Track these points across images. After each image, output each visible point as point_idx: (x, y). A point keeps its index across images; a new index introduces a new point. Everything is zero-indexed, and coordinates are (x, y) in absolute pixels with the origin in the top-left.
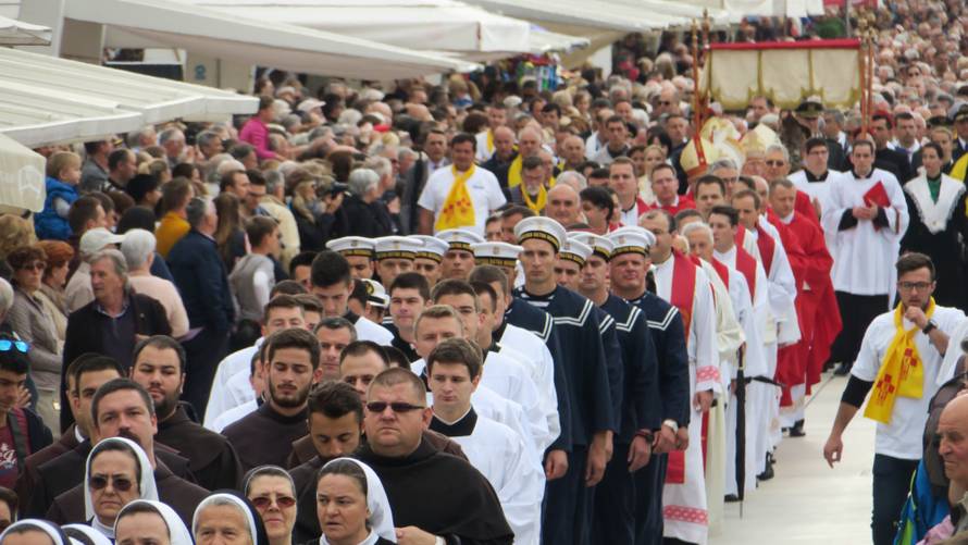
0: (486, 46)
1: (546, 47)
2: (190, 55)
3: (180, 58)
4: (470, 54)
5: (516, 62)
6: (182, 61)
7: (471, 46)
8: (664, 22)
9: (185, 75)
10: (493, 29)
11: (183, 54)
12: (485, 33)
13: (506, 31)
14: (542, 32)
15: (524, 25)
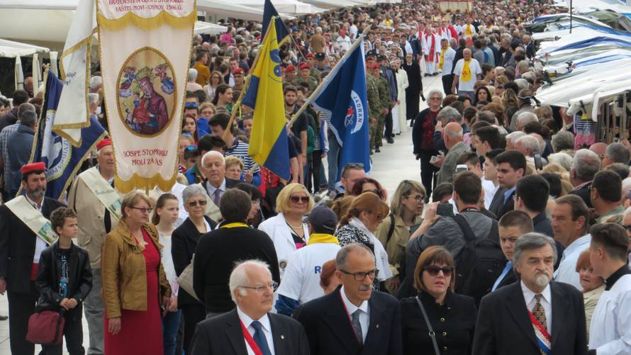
0: (297, 12)
1: (316, 12)
2: (207, 13)
3: (205, 14)
4: (294, 14)
5: (306, 17)
6: (205, 15)
7: (293, 12)
8: (352, 5)
9: (206, 19)
10: (299, 6)
11: (205, 13)
12: (297, 7)
13: (304, 7)
14: (316, 8)
15: (309, 5)
